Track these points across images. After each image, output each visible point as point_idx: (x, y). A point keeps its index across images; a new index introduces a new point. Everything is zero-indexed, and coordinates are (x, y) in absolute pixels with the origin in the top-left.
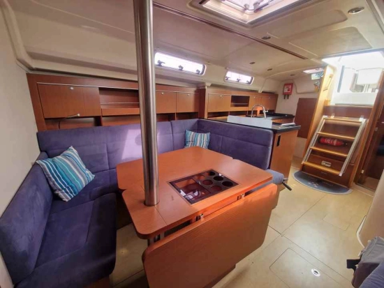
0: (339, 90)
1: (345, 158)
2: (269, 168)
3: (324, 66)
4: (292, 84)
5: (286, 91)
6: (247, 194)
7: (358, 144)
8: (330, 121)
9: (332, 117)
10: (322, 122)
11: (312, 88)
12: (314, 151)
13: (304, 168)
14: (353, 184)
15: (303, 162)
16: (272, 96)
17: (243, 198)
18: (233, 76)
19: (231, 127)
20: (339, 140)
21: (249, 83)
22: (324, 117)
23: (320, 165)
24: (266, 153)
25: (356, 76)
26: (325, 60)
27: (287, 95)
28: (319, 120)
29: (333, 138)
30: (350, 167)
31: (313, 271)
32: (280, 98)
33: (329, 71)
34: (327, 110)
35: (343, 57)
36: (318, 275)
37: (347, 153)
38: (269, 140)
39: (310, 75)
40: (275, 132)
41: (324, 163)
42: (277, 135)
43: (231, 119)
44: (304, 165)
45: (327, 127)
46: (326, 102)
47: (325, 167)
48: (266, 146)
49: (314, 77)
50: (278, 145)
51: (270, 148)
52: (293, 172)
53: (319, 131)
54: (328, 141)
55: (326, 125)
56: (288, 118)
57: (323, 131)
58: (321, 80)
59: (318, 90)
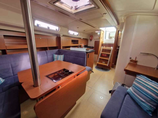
0: (105, 38)
1: (108, 60)
2: (86, 66)
3: (101, 30)
4: (92, 36)
5: (91, 38)
6: (77, 75)
7: (111, 55)
8: (104, 48)
9: (104, 47)
10: (102, 49)
11: (98, 38)
12: (100, 59)
13: (98, 65)
14: (111, 68)
15: (97, 63)
16: (86, 40)
17: (76, 77)
18: (71, 32)
19: (72, 52)
20: (107, 54)
21: (78, 35)
22: (102, 47)
23: (102, 63)
24: (84, 60)
25: (109, 34)
26: (101, 28)
27: (91, 40)
29: (105, 54)
30: (110, 63)
31: (101, 97)
32: (89, 41)
33: (102, 32)
34: (103, 45)
35: (106, 28)
36: (102, 98)
37: (109, 58)
38: (85, 56)
39: (97, 33)
40: (87, 53)
41: (103, 62)
42: (88, 54)
43: (72, 49)
44: (98, 64)
45: (103, 50)
46: (102, 42)
47: (103, 64)
48: (85, 58)
50: (88, 57)
51: (86, 58)
52: (94, 66)
53: (101, 52)
54: (104, 55)
55: (103, 49)
56: (92, 48)
57: (102, 52)
58: (100, 35)
59: (99, 38)
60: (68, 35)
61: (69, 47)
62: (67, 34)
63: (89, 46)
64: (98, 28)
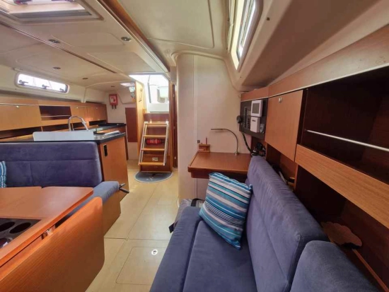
0: (150, 102)
1: (163, 152)
2: (103, 180)
3: (133, 82)
4: (116, 95)
5: (112, 101)
7: (168, 140)
8: (150, 126)
9: (151, 122)
10: (145, 127)
11: (130, 100)
12: (145, 152)
13: (142, 168)
14: (173, 169)
15: (139, 163)
16: (100, 106)
17: (50, 233)
19: (40, 147)
20: (158, 139)
21: (63, 91)
22: (145, 122)
23: (152, 161)
24: (94, 166)
25: (158, 91)
26: (131, 76)
27: (114, 105)
28: (142, 125)
29: (154, 139)
30: (168, 157)
31: (152, 253)
32: (109, 108)
33: (138, 86)
34: (146, 117)
36: (156, 253)
37: (164, 148)
38: (94, 152)
39: (128, 87)
40: (98, 142)
41: (153, 159)
42: (102, 146)
43: (37, 136)
44: (141, 166)
45: (150, 130)
46: (144, 110)
47: (155, 163)
48: (93, 159)
49: (132, 90)
50: (106, 154)
51: (98, 160)
52: (132, 176)
53: (145, 135)
54: (152, 141)
55: (148, 128)
56: (120, 126)
57: (148, 133)
58: (135, 92)
59: (135, 102)
60: (19, 90)
61: (30, 131)
62: (11, 88)
63: (109, 121)
64: (125, 76)
